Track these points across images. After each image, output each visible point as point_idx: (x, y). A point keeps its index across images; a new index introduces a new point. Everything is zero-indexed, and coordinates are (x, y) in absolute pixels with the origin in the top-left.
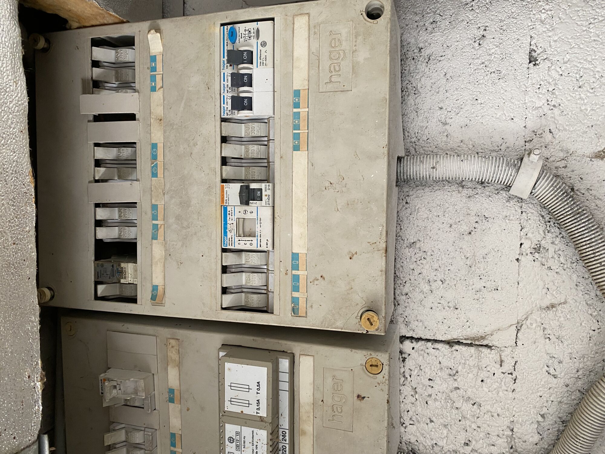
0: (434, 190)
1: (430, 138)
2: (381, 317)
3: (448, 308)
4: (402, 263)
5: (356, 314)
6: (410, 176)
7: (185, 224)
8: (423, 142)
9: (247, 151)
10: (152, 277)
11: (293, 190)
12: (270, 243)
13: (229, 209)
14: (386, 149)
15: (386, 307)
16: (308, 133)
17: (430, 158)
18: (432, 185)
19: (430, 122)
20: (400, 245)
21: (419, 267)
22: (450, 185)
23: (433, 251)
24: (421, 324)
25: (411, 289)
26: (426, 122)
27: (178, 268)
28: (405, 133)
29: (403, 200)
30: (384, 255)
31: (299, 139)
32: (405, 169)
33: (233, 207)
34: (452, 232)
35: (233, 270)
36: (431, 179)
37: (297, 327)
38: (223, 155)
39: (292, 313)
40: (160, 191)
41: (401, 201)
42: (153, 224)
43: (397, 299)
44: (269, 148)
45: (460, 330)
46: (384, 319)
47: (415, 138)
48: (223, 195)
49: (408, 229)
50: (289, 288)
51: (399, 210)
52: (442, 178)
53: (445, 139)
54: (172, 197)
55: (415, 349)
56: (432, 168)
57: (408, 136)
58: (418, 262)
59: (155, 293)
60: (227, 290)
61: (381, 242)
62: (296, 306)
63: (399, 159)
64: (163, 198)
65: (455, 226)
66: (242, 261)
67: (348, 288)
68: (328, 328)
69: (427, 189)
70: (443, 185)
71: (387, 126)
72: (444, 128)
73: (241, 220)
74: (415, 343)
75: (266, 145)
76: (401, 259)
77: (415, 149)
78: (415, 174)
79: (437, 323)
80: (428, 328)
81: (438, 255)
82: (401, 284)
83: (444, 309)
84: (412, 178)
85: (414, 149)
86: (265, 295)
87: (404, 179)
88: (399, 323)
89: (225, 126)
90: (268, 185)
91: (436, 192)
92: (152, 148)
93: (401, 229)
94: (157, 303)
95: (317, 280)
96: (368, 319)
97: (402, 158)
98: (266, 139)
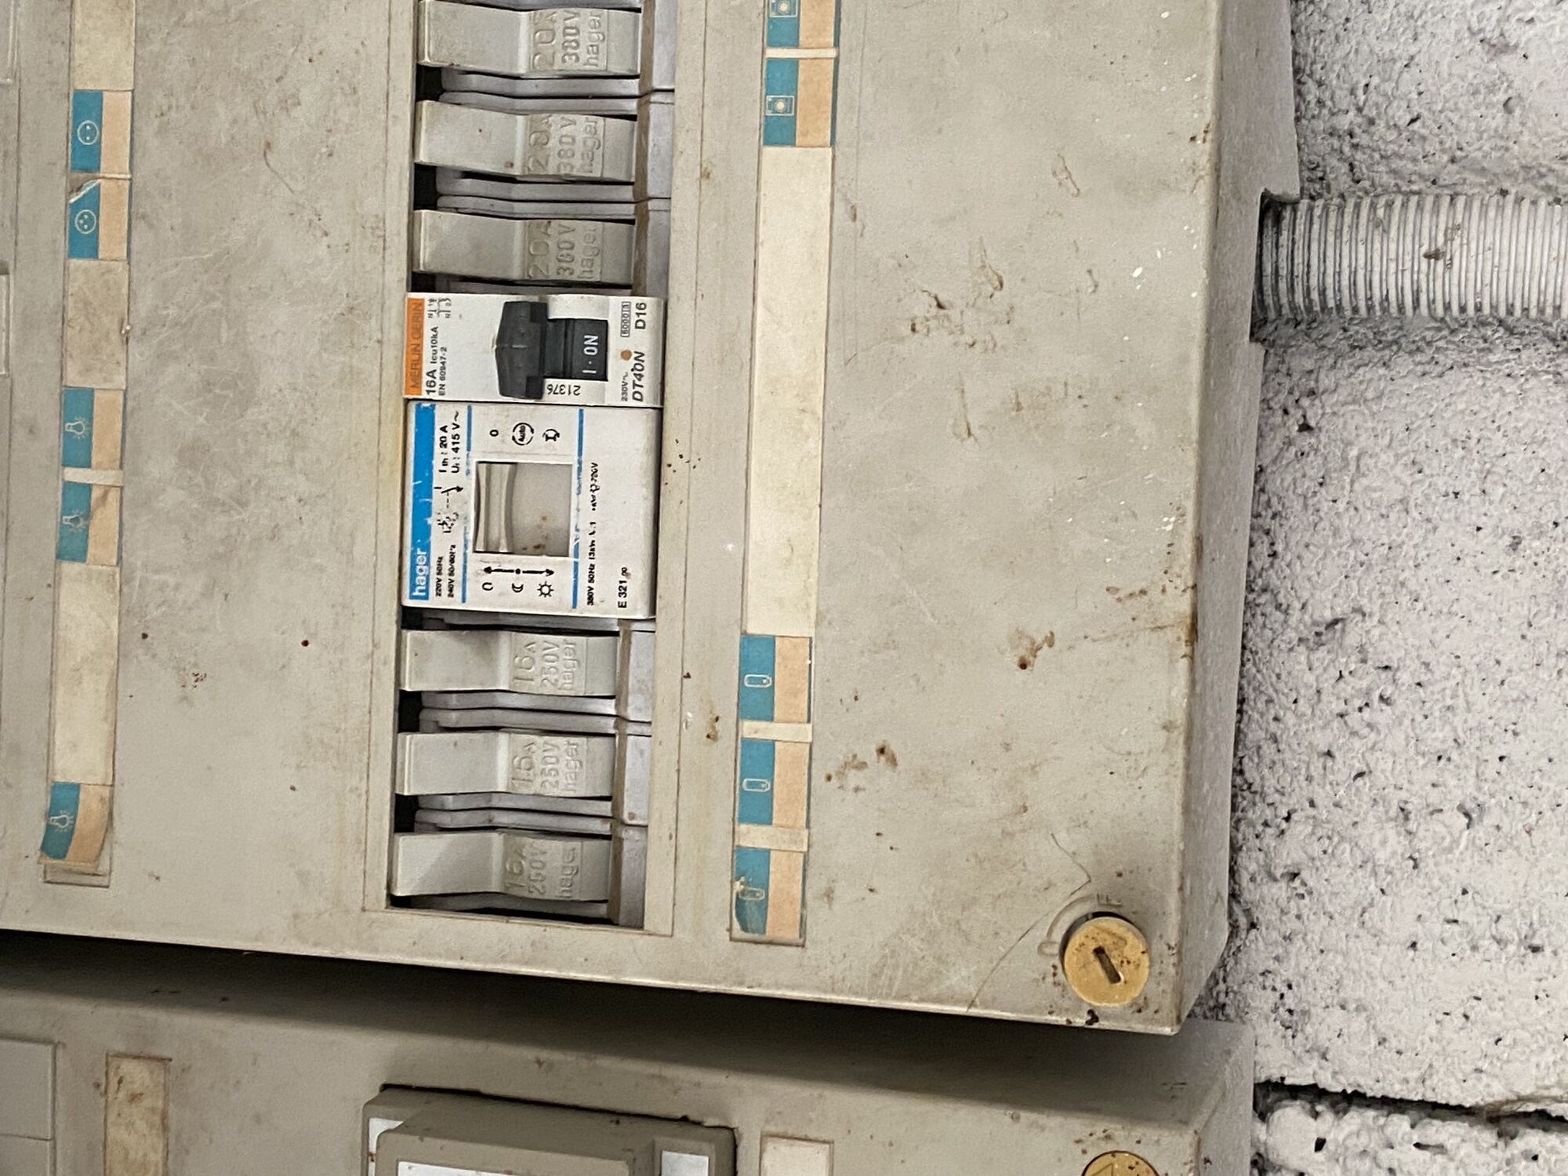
0: (1439, 369)
1: (1425, 114)
2: (1159, 947)
3: (1495, 947)
4: (1276, 719)
5: (1040, 934)
6: (1323, 293)
7: (226, 484)
8: (1392, 136)
9: (538, 142)
10: (50, 745)
11: (758, 335)
12: (638, 586)
13: (443, 416)
14: (1208, 146)
15: (1183, 901)
16: (837, 60)
17: (1420, 207)
18: (1429, 344)
19: (1424, 38)
20: (1268, 633)
21: (1357, 743)
22: (1516, 343)
23: (1427, 665)
24: (1358, 1024)
25: (1316, 849)
26: (1410, 34)
27: (185, 698)
28: (1304, 89)
29: (1286, 412)
30: (1184, 649)
31: (795, 90)
32: (1298, 260)
33: (463, 409)
34: (1517, 575)
35: (453, 719)
36: (1424, 310)
37: (757, 991)
38: (423, 158)
39: (736, 925)
40: (110, 323)
41: (1278, 418)
42: (68, 486)
43: (1246, 896)
44: (644, 131)
45: (1549, 1057)
46: (1174, 960)
47: (1352, 114)
48: (417, 350)
49: (1307, 556)
50: (724, 806)
51: (1266, 462)
52: (1478, 309)
53: (1496, 119)
54: (163, 357)
55: (1330, 1146)
56: (1428, 256)
57: (1320, 103)
58: (1354, 719)
59: (63, 821)
60: (420, 815)
61: (1170, 589)
62: (753, 894)
63: (1272, 209)
64: (122, 357)
65: (1536, 544)
66: (496, 680)
67: (1005, 805)
68: (906, 997)
69: (1403, 364)
70: (1482, 345)
71: (1213, 38)
72: (1493, 66)
73: (501, 475)
74: (1328, 1117)
75: (633, 118)
76: (1270, 701)
77: (1352, 167)
78: (1345, 282)
79: (1440, 1017)
80: (1393, 1043)
81: (1453, 683)
82: (1266, 824)
83: (1474, 948)
84: (1331, 304)
85: (1345, 168)
86: (605, 842)
87: (1294, 308)
88: (1253, 1016)
89: (437, 18)
90: (639, 306)
91: (1450, 376)
92: (77, 117)
93: (1274, 555)
94: (70, 872)
95: (863, 765)
96: (1099, 952)
97: (1283, 204)
98: (633, 87)
